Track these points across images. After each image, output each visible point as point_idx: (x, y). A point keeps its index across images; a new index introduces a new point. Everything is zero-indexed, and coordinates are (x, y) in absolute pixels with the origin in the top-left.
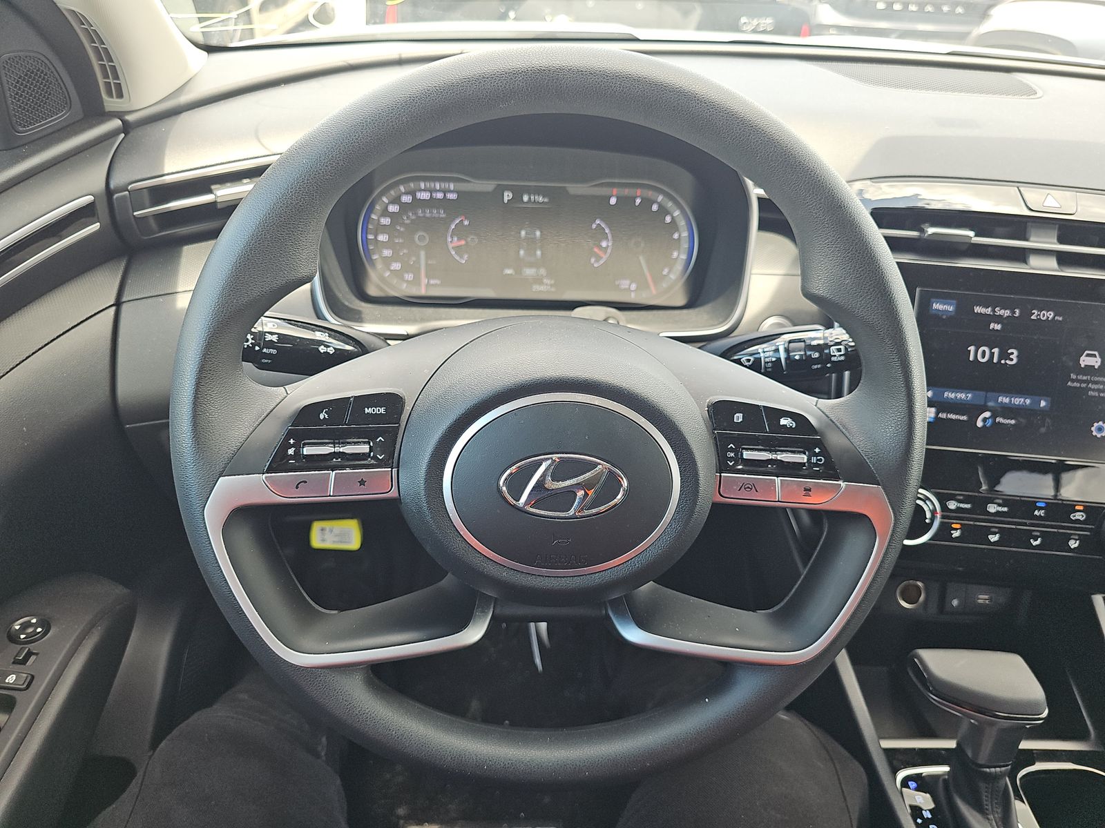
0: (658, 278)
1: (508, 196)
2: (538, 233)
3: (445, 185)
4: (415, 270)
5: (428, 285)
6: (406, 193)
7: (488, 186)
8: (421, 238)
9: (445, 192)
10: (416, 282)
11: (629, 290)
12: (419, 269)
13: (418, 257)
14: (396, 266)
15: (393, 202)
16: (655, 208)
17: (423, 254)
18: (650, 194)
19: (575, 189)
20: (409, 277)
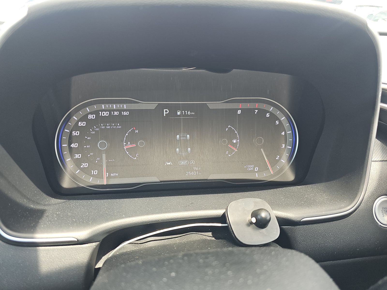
0: (274, 163)
1: (166, 112)
2: (188, 136)
3: (119, 106)
4: (99, 167)
5: (109, 178)
6: (91, 113)
7: (152, 106)
8: (102, 145)
9: (120, 111)
10: (100, 176)
11: (253, 171)
12: (102, 166)
13: (101, 159)
14: (85, 165)
15: (81, 120)
16: (268, 115)
17: (104, 156)
18: (264, 106)
19: (213, 105)
20: (95, 172)
